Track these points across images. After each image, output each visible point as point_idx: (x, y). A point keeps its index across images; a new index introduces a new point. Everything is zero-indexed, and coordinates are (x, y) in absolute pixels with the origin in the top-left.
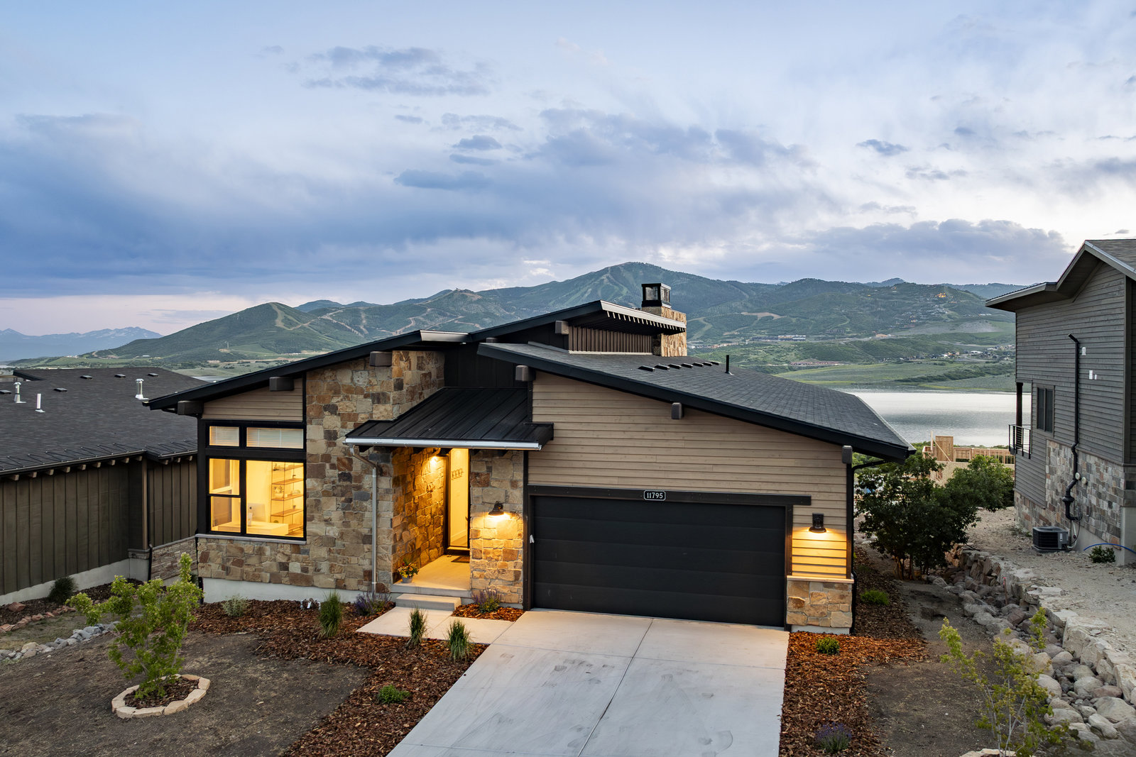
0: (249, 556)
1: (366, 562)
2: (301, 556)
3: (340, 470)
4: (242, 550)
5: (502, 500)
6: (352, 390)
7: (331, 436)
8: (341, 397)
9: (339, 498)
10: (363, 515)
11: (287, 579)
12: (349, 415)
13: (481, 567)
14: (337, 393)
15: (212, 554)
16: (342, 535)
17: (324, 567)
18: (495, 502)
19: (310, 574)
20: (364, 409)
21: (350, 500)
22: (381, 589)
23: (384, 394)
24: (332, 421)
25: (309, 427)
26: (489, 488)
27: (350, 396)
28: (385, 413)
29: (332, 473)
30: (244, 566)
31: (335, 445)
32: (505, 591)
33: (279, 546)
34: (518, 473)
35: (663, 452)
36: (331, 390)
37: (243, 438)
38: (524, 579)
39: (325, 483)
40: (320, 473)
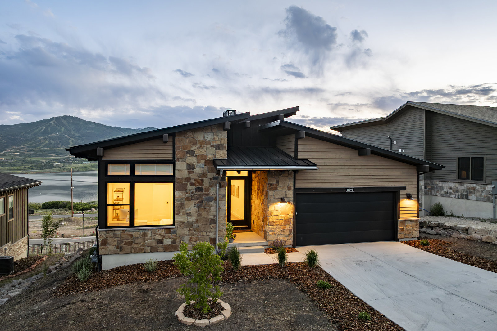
0: (137, 238)
1: (213, 234)
2: (171, 234)
3: (196, 186)
4: (132, 235)
5: (284, 196)
6: (204, 143)
7: (191, 168)
8: (197, 147)
9: (195, 201)
10: (209, 209)
11: (162, 248)
12: (202, 156)
13: (273, 230)
14: (194, 144)
15: (110, 240)
16: (197, 221)
17: (186, 239)
18: (280, 197)
19: (177, 244)
20: (210, 153)
21: (203, 202)
23: (222, 145)
24: (191, 160)
25: (177, 163)
26: (277, 191)
27: (203, 146)
28: (223, 155)
29: (190, 187)
30: (132, 245)
31: (193, 172)
32: (285, 239)
33: (157, 230)
34: (291, 183)
35: (353, 171)
36: (191, 143)
37: (132, 170)
38: (293, 233)
39: (187, 193)
40: (184, 188)
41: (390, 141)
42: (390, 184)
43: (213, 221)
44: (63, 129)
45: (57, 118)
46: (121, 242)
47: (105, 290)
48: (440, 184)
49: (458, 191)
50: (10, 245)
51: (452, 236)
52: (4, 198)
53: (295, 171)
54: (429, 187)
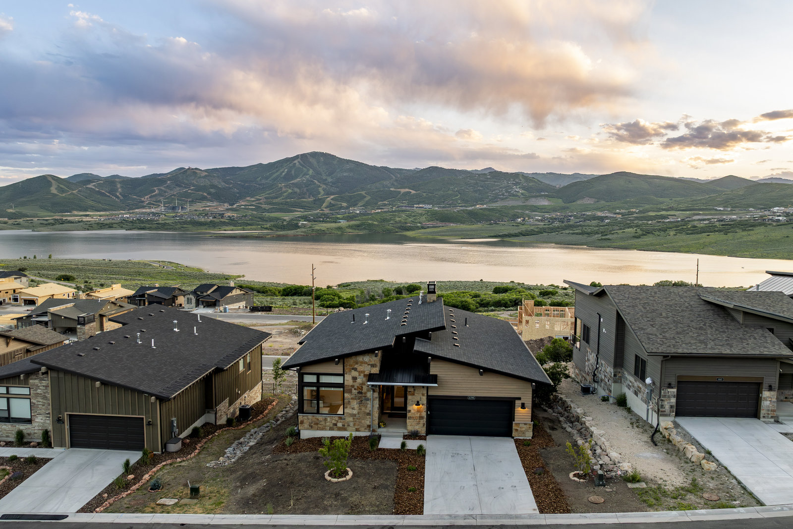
0: (321, 421)
1: (368, 422)
2: (342, 421)
3: (358, 390)
4: (318, 419)
5: (419, 400)
6: (363, 363)
7: (354, 379)
8: (359, 365)
9: (357, 400)
10: (367, 406)
11: (336, 429)
12: (362, 371)
13: (411, 422)
14: (357, 363)
15: (305, 421)
16: (359, 413)
17: (351, 424)
18: (416, 401)
19: (346, 427)
20: (368, 370)
21: (362, 401)
22: (374, 431)
23: (376, 364)
24: (355, 374)
25: (345, 375)
26: (414, 396)
27: (362, 365)
28: (376, 371)
29: (354, 391)
30: (319, 425)
31: (356, 382)
32: (420, 430)
34: (425, 391)
36: (355, 363)
37: (318, 379)
38: (426, 426)
39: (352, 395)
40: (350, 392)
42: (507, 394)
43: (369, 414)
44: (311, 172)
45: (304, 156)
46: (312, 423)
47: (298, 454)
48: (626, 375)
49: (634, 386)
50: (248, 393)
54: (619, 375)
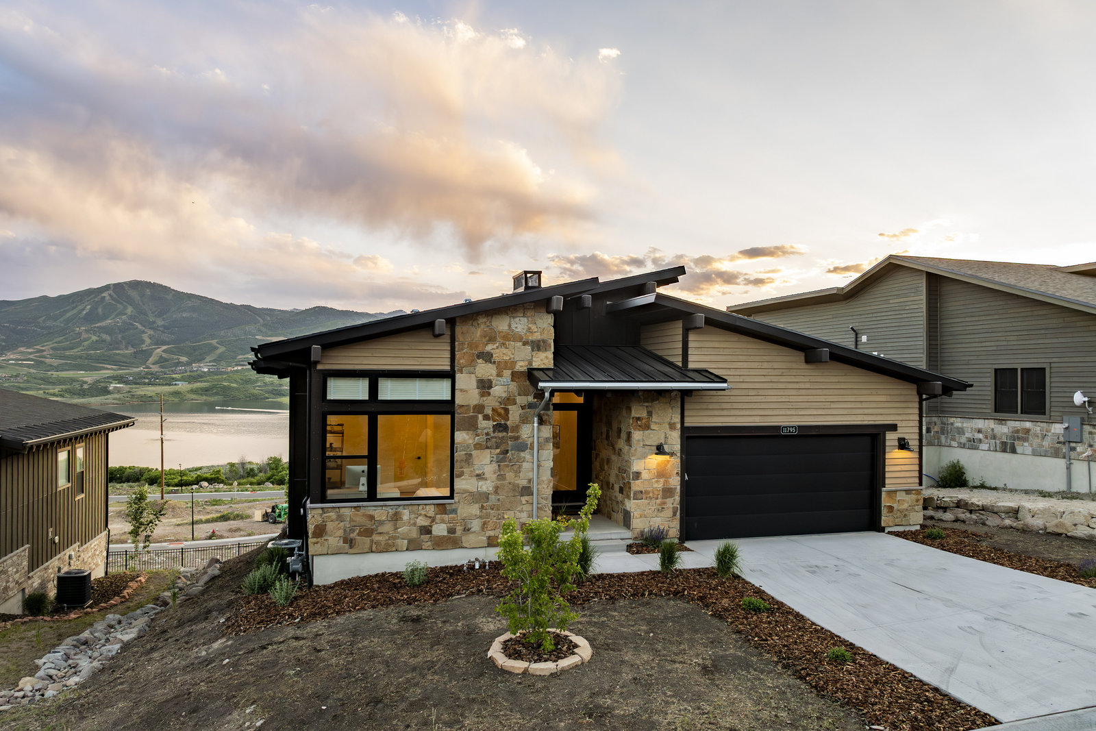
0: (381, 523)
1: (525, 514)
2: (447, 516)
3: (494, 421)
4: (372, 517)
5: (663, 442)
6: (508, 337)
7: (485, 386)
8: (497, 345)
9: (492, 451)
10: (520, 467)
11: (429, 543)
12: (506, 362)
13: (642, 507)
14: (492, 340)
15: (330, 526)
16: (497, 490)
17: (476, 525)
18: (656, 444)
19: (458, 534)
20: (524, 358)
21: (507, 451)
23: (544, 341)
24: (485, 370)
25: (458, 376)
26: (649, 431)
27: (507, 343)
28: (546, 362)
29: (483, 424)
30: (374, 536)
31: (489, 394)
32: (665, 527)
33: (420, 507)
34: (676, 416)
35: (794, 392)
36: (485, 337)
37: (373, 390)
38: (681, 514)
39: (477, 435)
40: (472, 426)
41: (854, 336)
42: (866, 418)
43: (527, 491)
44: (130, 310)
45: (118, 287)
46: (352, 531)
47: (333, 618)
48: (958, 423)
49: (994, 437)
50: (77, 549)
51: (987, 523)
52: (69, 451)
53: (685, 393)
54: (936, 430)
